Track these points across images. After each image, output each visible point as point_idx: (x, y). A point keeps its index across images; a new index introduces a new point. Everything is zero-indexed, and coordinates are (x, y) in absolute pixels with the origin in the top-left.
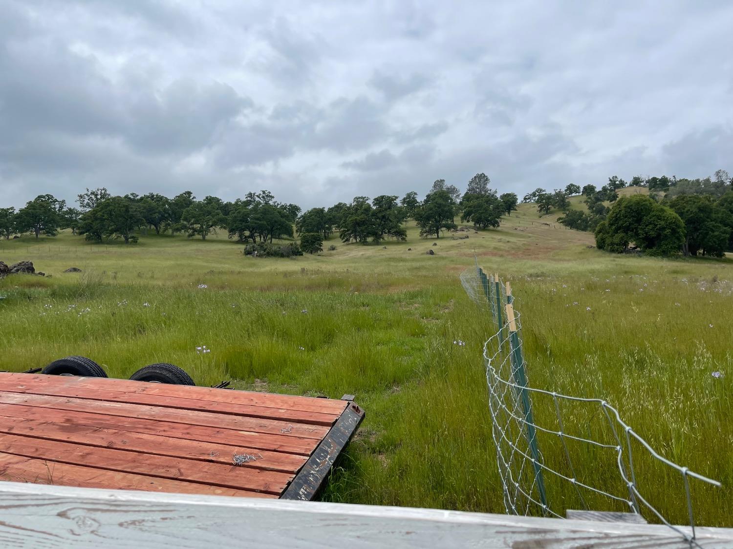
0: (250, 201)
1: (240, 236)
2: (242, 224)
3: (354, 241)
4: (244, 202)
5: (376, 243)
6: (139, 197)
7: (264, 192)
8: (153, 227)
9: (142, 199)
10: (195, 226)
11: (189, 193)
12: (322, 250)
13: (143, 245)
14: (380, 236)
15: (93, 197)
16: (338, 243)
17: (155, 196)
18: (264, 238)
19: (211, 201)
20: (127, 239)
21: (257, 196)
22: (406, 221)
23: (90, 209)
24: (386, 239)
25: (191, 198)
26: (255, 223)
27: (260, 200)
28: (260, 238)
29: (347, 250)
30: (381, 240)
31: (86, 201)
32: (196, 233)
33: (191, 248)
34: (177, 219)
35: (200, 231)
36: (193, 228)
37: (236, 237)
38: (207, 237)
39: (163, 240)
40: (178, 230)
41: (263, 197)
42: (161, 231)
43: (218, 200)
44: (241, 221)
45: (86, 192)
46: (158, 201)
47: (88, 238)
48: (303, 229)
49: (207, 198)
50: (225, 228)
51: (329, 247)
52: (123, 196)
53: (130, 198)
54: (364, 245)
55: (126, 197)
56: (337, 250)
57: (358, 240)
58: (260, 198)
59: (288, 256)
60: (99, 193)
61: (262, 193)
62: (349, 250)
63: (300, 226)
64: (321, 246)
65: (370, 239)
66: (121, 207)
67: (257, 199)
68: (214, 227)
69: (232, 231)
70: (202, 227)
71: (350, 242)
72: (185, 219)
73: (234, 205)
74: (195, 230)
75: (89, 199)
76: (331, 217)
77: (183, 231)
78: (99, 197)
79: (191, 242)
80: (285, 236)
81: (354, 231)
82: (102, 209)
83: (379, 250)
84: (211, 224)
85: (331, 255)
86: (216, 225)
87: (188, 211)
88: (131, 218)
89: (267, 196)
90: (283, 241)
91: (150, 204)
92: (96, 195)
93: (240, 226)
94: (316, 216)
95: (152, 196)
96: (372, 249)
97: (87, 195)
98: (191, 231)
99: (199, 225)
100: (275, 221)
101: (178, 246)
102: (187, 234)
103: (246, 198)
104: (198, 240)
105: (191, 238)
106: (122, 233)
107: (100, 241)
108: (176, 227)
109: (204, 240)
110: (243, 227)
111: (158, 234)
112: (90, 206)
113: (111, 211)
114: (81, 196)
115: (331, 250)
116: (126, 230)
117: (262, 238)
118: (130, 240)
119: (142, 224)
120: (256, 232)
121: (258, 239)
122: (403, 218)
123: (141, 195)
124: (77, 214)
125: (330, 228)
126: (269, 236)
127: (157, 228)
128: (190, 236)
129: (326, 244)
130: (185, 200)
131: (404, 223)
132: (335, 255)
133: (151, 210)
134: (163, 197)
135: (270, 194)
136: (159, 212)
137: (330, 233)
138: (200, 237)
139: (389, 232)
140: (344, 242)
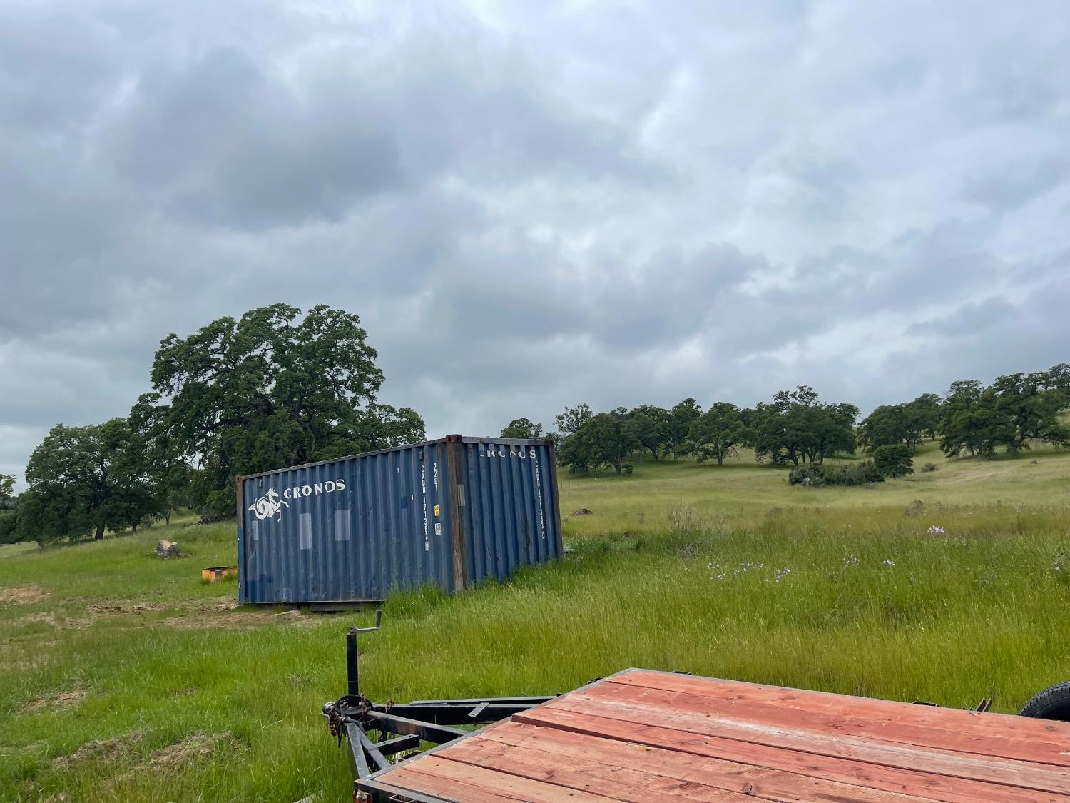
0: (781, 403)
1: (774, 457)
2: (775, 438)
3: (969, 454)
4: (772, 406)
5: (1014, 454)
6: (628, 413)
7: (801, 389)
8: (649, 451)
9: (632, 414)
10: (706, 446)
11: (691, 401)
12: (912, 471)
13: (639, 476)
14: (1019, 444)
15: (573, 416)
16: (940, 459)
17: (648, 409)
18: (810, 457)
19: (722, 409)
20: (619, 469)
21: (791, 395)
22: (1062, 414)
23: (570, 433)
24: (1032, 446)
25: (694, 407)
26: (797, 436)
27: (797, 401)
28: (804, 457)
29: (960, 469)
30: (1023, 449)
31: (565, 422)
32: (708, 456)
33: (706, 477)
34: (680, 439)
35: (714, 453)
36: (703, 450)
37: (767, 459)
38: (724, 461)
39: (664, 468)
40: (684, 453)
41: (801, 396)
42: (660, 455)
43: (731, 407)
44: (774, 433)
45: (565, 412)
46: (653, 415)
47: (573, 471)
48: (869, 440)
49: (715, 405)
50: (750, 446)
51: (924, 466)
52: (608, 412)
53: (617, 414)
54: (990, 459)
55: (613, 413)
56: (938, 470)
57: (975, 453)
58: (796, 398)
59: (860, 484)
60: (580, 411)
61: (798, 391)
62: (964, 469)
63: (865, 436)
64: (910, 465)
65: (1000, 449)
66: (611, 427)
67: (792, 400)
68: (733, 446)
69: (761, 450)
70: (716, 446)
71: (961, 456)
72: (692, 438)
73: (756, 412)
74: (707, 452)
75: (568, 421)
76: (918, 417)
77: (690, 454)
78: (580, 416)
79: (702, 469)
80: (844, 453)
81: (966, 438)
82: (588, 430)
83: (1024, 467)
84: (729, 441)
85: (930, 479)
86: (738, 442)
87: (696, 426)
88: (623, 440)
89: (808, 394)
90: (841, 460)
91: (644, 420)
92: (577, 414)
93: (774, 441)
94: (890, 417)
95: (644, 409)
96: (1008, 466)
97: (565, 415)
98: (701, 454)
99: (712, 445)
100: (827, 431)
101: (688, 476)
102: (696, 457)
103: (776, 399)
104: (712, 466)
105: (702, 464)
106: (612, 462)
107: (586, 473)
108: (681, 449)
109: (721, 465)
110: (778, 444)
111: (657, 461)
112: (570, 429)
113: (598, 433)
114: (559, 418)
115: (927, 471)
116: (617, 457)
117: (807, 459)
118: (623, 470)
119: (637, 448)
120: (796, 449)
121: (800, 460)
122: (1056, 409)
123: (630, 409)
124: (558, 439)
125: (916, 436)
126: (818, 454)
127: (654, 452)
128: (700, 460)
129: (918, 462)
130: (687, 411)
131: (1059, 419)
132: (938, 478)
133: (646, 427)
134: (658, 409)
135: (812, 391)
136: (657, 430)
137: (918, 443)
138: (715, 461)
139: (1037, 435)
140: (949, 457)
